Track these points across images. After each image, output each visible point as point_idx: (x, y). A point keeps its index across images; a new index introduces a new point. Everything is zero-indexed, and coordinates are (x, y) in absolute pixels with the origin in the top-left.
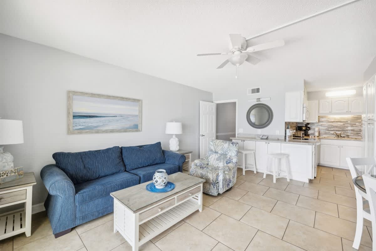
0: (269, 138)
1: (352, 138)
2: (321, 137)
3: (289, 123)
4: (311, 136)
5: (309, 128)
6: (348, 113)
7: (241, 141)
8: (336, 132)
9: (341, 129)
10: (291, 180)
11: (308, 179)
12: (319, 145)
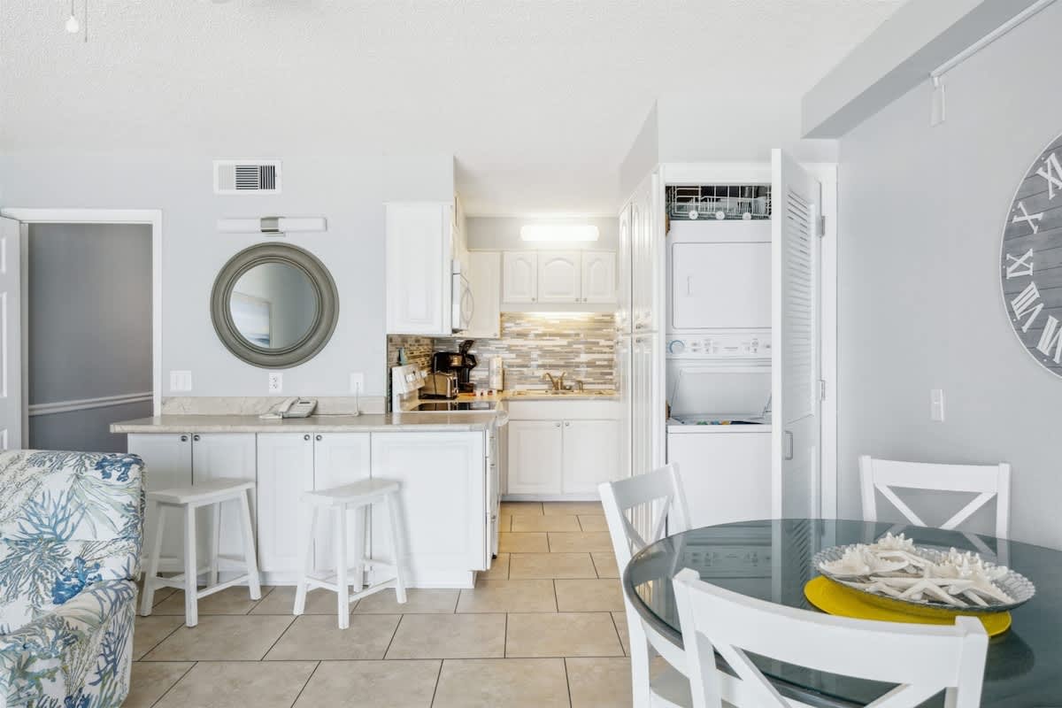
0: (321, 410)
1: (590, 391)
2: (509, 393)
3: (404, 339)
4: (478, 392)
5: (472, 358)
6: (579, 304)
7: (178, 438)
8: (548, 371)
9: (562, 363)
10: (411, 592)
11: (471, 573)
12: (503, 427)
